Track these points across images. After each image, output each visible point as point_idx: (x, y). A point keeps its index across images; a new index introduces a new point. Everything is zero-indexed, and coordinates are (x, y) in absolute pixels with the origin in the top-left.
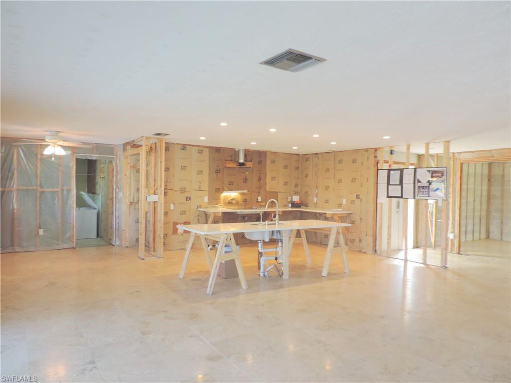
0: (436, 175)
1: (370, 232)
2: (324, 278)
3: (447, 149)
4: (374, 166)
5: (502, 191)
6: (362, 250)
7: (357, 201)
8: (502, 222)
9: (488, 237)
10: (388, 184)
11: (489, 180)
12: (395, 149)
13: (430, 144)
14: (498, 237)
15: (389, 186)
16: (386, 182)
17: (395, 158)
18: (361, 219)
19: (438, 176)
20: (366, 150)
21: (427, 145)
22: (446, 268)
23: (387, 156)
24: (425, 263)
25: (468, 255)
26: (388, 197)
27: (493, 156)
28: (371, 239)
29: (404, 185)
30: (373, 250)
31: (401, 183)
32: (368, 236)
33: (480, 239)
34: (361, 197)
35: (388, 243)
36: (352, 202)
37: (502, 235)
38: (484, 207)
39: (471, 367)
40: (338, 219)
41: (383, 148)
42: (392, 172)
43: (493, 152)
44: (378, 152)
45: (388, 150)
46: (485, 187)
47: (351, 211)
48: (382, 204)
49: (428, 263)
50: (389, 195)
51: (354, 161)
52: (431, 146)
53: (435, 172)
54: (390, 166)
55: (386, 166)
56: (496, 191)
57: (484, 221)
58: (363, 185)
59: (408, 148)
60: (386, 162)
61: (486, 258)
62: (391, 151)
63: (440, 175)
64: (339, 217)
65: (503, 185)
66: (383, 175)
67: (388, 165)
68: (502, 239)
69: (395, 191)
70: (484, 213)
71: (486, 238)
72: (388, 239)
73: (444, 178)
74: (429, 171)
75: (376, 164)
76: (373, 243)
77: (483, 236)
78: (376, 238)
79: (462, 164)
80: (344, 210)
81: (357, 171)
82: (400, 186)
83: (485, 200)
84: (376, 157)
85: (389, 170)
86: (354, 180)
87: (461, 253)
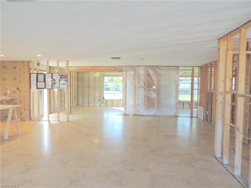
0: (63, 77)
1: (27, 108)
2: (6, 140)
3: (67, 64)
4: (28, 71)
5: (83, 84)
6: (22, 119)
7: (18, 92)
8: (83, 98)
9: (78, 105)
10: (37, 81)
11: (77, 80)
12: (40, 62)
13: (59, 61)
14: (82, 104)
15: (38, 82)
16: (36, 80)
17: (40, 67)
18: (20, 101)
19: (64, 78)
20: (22, 62)
21: (58, 62)
22: (69, 121)
23: (36, 66)
24: (59, 121)
25: (74, 114)
26: (37, 88)
27: (83, 69)
28: (27, 112)
29: (46, 82)
30: (29, 118)
31: (45, 81)
32: (25, 111)
33: (75, 106)
34: (20, 89)
35: (38, 113)
36: (14, 92)
37: (83, 103)
38: (76, 91)
39: (104, 164)
40: (5, 102)
41: (33, 61)
42: (39, 75)
43: (83, 67)
44: (30, 63)
45: (36, 63)
46: (76, 83)
47: (13, 97)
48: (33, 92)
49: (60, 120)
50: (38, 87)
51: (15, 68)
52: (59, 62)
53: (62, 75)
54: (38, 71)
55: (35, 72)
56: (80, 85)
57: (76, 98)
58: (21, 82)
59: (48, 63)
60: (35, 69)
61: (82, 114)
62: (38, 63)
63: (65, 77)
64: (6, 101)
65: (83, 82)
66: (34, 77)
67: (37, 71)
68: (83, 105)
69: (41, 85)
70: (76, 94)
71: (77, 105)
72: (38, 111)
73: (66, 79)
74: (59, 75)
75: (29, 70)
76: (29, 114)
77: (76, 104)
78: (31, 112)
79: (70, 72)
80: (9, 97)
81: (17, 74)
82: (44, 83)
83: (76, 88)
84: (29, 66)
85: (37, 74)
86: (15, 79)
87: (71, 113)
